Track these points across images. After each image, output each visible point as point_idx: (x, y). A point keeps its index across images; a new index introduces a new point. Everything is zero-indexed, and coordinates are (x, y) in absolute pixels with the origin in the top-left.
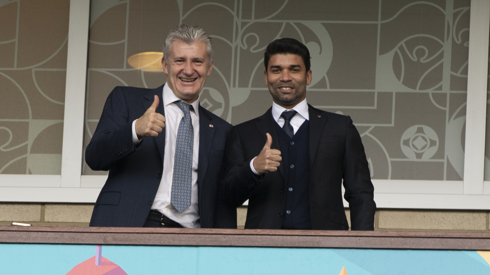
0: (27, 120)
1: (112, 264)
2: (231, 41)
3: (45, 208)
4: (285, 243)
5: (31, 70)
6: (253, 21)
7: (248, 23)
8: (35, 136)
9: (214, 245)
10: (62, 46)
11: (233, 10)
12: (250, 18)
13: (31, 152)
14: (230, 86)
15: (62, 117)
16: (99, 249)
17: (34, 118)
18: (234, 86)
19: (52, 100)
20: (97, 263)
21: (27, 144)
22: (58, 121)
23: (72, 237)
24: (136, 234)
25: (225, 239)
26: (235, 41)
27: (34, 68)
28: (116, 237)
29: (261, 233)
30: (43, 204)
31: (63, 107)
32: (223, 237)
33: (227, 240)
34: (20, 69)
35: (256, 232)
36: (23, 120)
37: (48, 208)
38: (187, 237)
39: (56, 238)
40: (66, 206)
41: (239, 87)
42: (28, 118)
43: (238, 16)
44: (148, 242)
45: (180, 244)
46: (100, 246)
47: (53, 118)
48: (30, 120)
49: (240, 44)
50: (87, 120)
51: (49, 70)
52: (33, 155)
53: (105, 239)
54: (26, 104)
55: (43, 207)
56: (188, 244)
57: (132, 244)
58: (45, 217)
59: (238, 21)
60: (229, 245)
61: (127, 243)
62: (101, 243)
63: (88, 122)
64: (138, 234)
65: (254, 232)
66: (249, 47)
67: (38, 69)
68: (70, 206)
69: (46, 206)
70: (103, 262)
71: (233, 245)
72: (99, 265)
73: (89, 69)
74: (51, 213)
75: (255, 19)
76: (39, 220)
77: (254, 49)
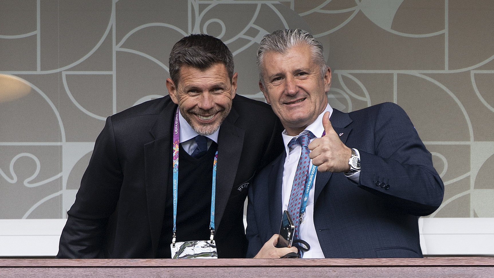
0: (467, 143)
5: (468, 72)
8: (480, 165)
13: (475, 187)
17: (476, 139)
21: (469, 176)
36: (462, 143)
42: (468, 139)
48: (472, 143)
52: (478, 190)
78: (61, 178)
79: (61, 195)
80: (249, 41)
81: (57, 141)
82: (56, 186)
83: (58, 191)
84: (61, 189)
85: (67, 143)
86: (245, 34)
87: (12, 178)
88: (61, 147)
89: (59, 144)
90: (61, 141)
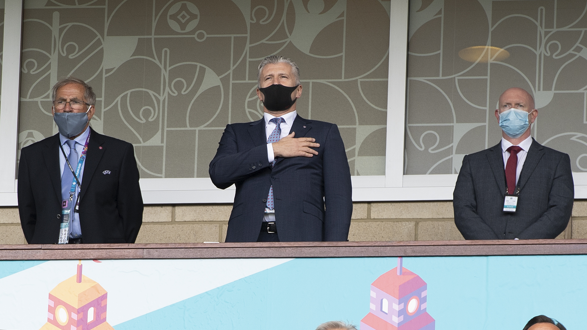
0: (354, 126)
1: (412, 273)
2: (536, 50)
3: (371, 206)
4: (564, 251)
5: (357, 80)
6: (555, 30)
7: (551, 32)
8: (362, 141)
9: (501, 254)
10: (384, 58)
11: (537, 21)
12: (553, 28)
13: (358, 155)
14: (535, 90)
15: (385, 122)
16: (401, 261)
17: (361, 124)
18: (539, 90)
19: (376, 108)
20: (398, 274)
21: (355, 148)
22: (382, 126)
23: (376, 251)
24: (432, 246)
25: (511, 249)
26: (540, 49)
27: (359, 79)
28: (415, 250)
29: (543, 243)
30: (369, 203)
31: (386, 113)
32: (509, 247)
33: (512, 249)
34: (347, 80)
35: (538, 242)
36: (351, 126)
37: (373, 206)
38: (477, 247)
39: (362, 251)
40: (389, 204)
41: (543, 90)
42: (355, 124)
43: (541, 26)
44: (442, 254)
45: (471, 255)
46: (401, 258)
47: (377, 124)
48: (357, 126)
49: (544, 52)
50: (408, 125)
51: (373, 80)
52: (360, 157)
53: (405, 252)
54: (354, 112)
55: (369, 205)
56: (479, 254)
57: (429, 255)
58: (371, 214)
59: (541, 30)
60: (514, 254)
61: (424, 255)
62: (401, 255)
63: (409, 126)
64: (434, 246)
65: (536, 242)
66: (552, 54)
67: (363, 80)
68: (393, 204)
69: (372, 204)
70: (404, 272)
71: (518, 254)
72: (400, 274)
73: (409, 78)
74: (376, 211)
75: (557, 28)
76: (366, 218)
77: (556, 56)
78: (452, 146)
79: (452, 158)
80: (576, 55)
81: (450, 122)
82: (449, 152)
83: (450, 155)
84: (452, 154)
85: (457, 124)
86: (573, 51)
87: (421, 147)
88: (453, 126)
89: (452, 124)
90: (453, 122)
